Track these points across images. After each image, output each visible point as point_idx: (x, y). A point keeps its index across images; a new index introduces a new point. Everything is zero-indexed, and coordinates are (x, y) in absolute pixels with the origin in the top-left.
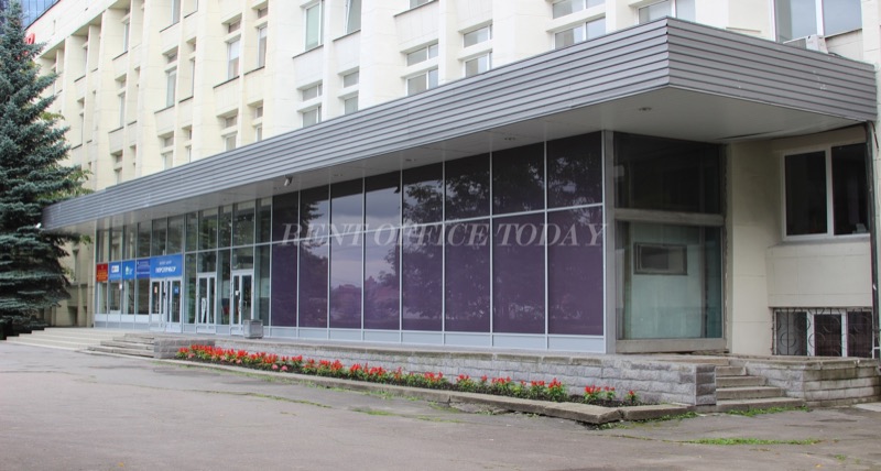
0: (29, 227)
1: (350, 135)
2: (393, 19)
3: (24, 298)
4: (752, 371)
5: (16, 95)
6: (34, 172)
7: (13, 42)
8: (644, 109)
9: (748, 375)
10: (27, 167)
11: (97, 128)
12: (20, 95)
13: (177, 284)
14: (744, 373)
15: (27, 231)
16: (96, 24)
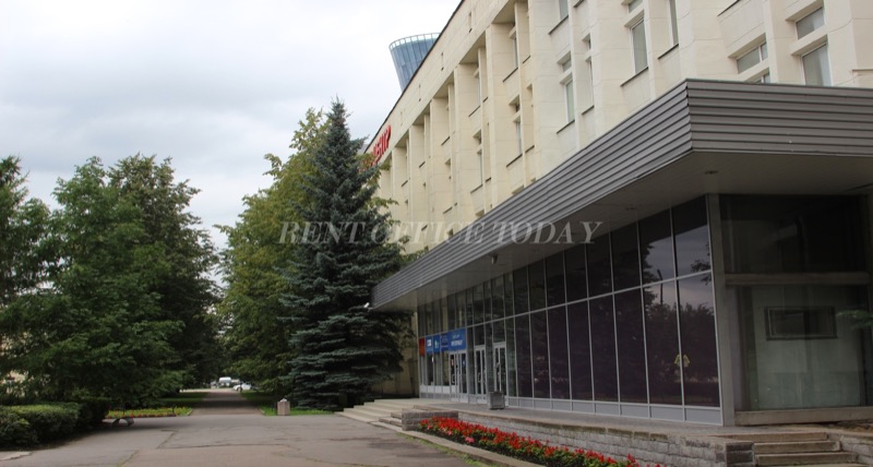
0: (359, 307)
1: (520, 212)
2: (620, 89)
3: (358, 373)
4: (846, 446)
5: (341, 187)
6: (360, 257)
7: (337, 140)
8: (711, 173)
9: (841, 450)
10: (355, 252)
11: (433, 210)
12: (345, 187)
13: (464, 356)
14: (837, 448)
15: (356, 311)
16: (426, 112)
